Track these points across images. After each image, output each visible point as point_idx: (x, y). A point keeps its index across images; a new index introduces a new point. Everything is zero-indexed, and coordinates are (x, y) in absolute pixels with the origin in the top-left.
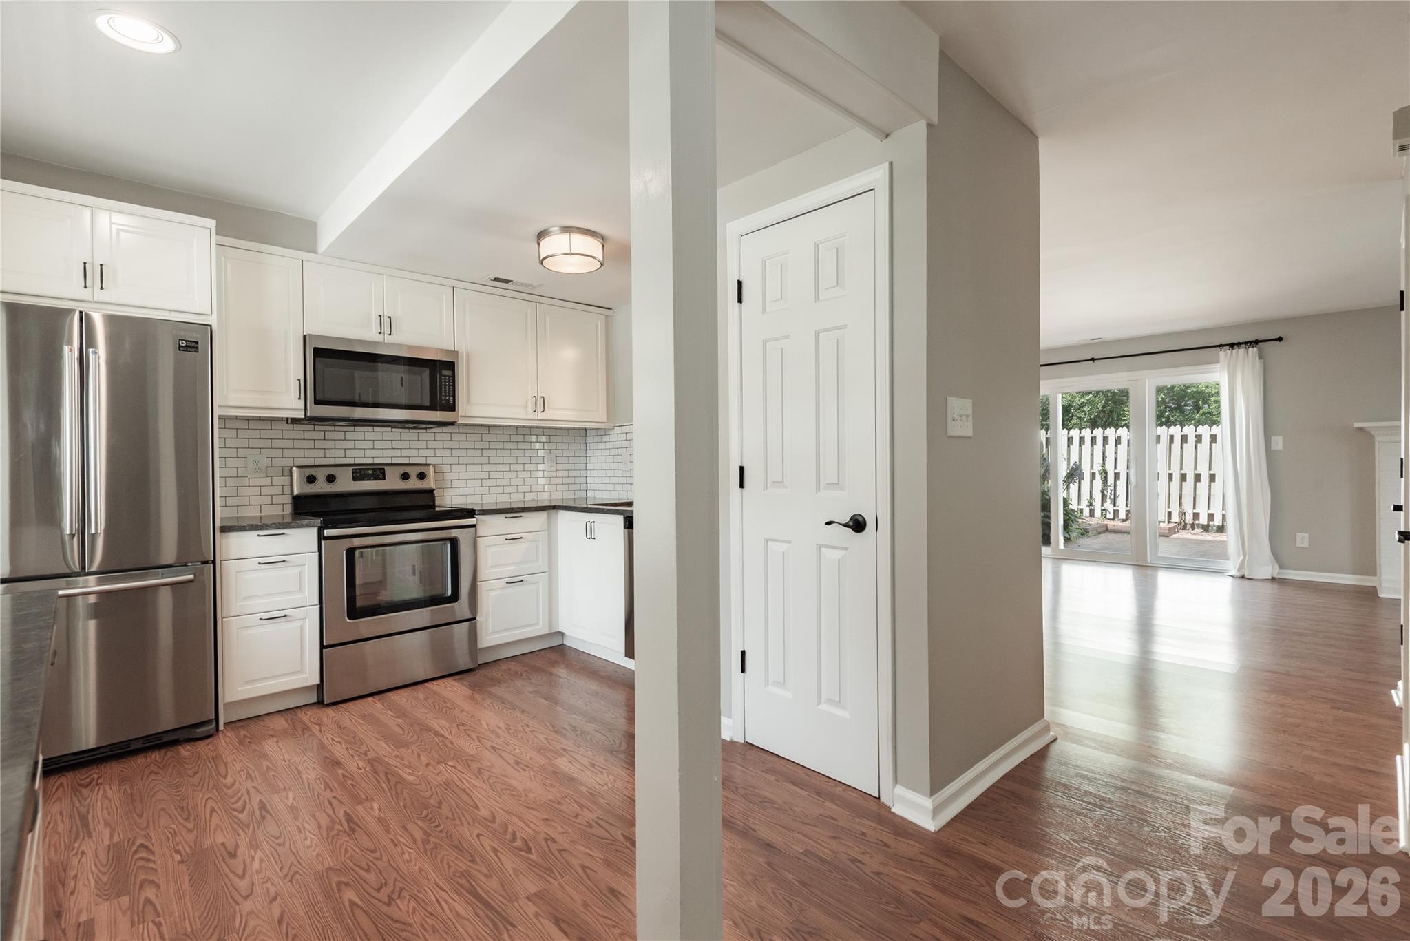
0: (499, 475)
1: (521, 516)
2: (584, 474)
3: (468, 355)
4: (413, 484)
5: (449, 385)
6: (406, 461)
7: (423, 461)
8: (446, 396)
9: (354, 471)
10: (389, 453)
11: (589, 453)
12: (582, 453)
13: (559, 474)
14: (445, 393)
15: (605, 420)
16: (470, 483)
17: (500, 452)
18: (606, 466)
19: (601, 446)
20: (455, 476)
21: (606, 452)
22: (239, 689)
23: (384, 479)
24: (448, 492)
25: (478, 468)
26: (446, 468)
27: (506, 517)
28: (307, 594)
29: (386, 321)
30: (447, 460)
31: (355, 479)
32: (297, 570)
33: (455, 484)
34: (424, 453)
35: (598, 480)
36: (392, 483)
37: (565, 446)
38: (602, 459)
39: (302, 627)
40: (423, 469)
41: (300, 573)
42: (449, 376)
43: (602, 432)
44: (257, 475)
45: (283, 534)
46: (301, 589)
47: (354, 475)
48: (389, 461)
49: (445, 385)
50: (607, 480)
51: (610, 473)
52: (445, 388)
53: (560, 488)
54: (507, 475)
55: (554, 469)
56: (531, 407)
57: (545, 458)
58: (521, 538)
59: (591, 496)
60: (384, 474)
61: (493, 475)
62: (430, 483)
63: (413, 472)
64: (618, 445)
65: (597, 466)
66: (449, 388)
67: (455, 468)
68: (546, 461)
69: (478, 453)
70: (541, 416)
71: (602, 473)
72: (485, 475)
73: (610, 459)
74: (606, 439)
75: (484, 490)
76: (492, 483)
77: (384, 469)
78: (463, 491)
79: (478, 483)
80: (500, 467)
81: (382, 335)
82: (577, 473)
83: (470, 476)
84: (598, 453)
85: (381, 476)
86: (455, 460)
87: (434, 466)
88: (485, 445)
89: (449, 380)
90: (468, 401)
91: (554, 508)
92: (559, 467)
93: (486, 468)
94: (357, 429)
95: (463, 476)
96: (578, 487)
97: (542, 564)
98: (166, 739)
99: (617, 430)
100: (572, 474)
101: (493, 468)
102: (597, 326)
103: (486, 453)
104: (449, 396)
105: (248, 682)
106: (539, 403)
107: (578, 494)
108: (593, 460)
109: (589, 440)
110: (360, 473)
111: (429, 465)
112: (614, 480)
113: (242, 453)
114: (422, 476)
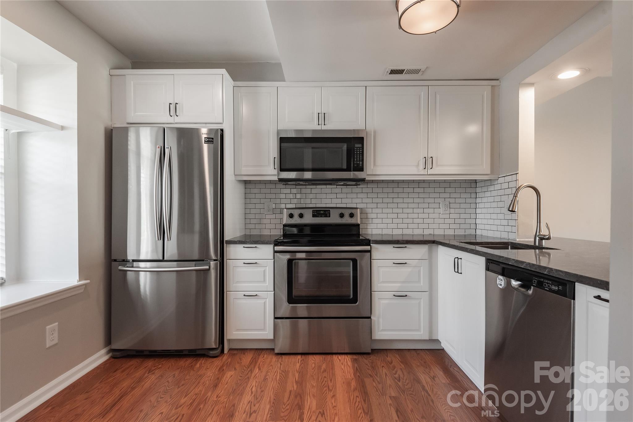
0: (405, 216)
1: (406, 247)
2: (473, 216)
3: (375, 132)
4: (347, 220)
5: (360, 154)
6: (344, 206)
7: (354, 206)
8: (357, 161)
9: (313, 211)
10: (335, 201)
11: (478, 200)
12: (473, 200)
13: (452, 216)
14: (357, 159)
15: (489, 172)
16: (385, 221)
17: (406, 200)
18: (491, 211)
19: (488, 194)
20: (374, 216)
21: (491, 199)
22: (234, 333)
23: (330, 216)
24: (370, 226)
25: (390, 211)
26: (369, 211)
27: (394, 247)
28: (267, 284)
29: (321, 116)
30: (369, 206)
31: (314, 216)
32: (263, 269)
33: (375, 221)
34: (355, 201)
35: (485, 222)
36: (334, 219)
37: (457, 195)
38: (488, 205)
39: (265, 303)
40: (353, 211)
41: (264, 271)
42: (359, 148)
43: (490, 182)
44: (269, 213)
45: (256, 247)
46: (264, 281)
47: (314, 214)
48: (334, 206)
49: (357, 154)
50: (491, 222)
51: (494, 216)
52: (357, 156)
53: (452, 226)
54: (410, 216)
55: (448, 212)
56: (422, 166)
57: (441, 204)
58: (406, 263)
59: (479, 234)
60: (330, 214)
61: (400, 216)
62: (357, 220)
63: (347, 213)
64: (501, 192)
65: (484, 211)
66: (360, 156)
67: (375, 211)
68: (441, 207)
69: (390, 200)
70: (430, 172)
71: (488, 216)
72: (395, 216)
73: (494, 205)
74: (492, 188)
75: (395, 226)
76: (400, 221)
77: (330, 210)
78: (380, 226)
79: (390, 221)
80: (406, 211)
81: (320, 126)
82: (468, 216)
83: (385, 216)
84: (485, 200)
85: (328, 215)
86: (374, 205)
87: (361, 209)
88: (395, 195)
89: (360, 150)
90: (375, 164)
91: (434, 242)
92: (452, 211)
93: (395, 211)
94: (318, 187)
95: (380, 216)
96: (467, 226)
97: (423, 284)
98: (198, 353)
99: (501, 180)
100: (462, 216)
101: (400, 211)
102: (483, 96)
103: (395, 200)
104: (359, 161)
105: (238, 330)
106: (429, 162)
107: (468, 232)
108: (481, 205)
109: (478, 190)
110: (317, 213)
111: (357, 208)
112: (497, 222)
113: (262, 201)
114: (352, 215)
